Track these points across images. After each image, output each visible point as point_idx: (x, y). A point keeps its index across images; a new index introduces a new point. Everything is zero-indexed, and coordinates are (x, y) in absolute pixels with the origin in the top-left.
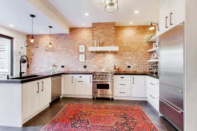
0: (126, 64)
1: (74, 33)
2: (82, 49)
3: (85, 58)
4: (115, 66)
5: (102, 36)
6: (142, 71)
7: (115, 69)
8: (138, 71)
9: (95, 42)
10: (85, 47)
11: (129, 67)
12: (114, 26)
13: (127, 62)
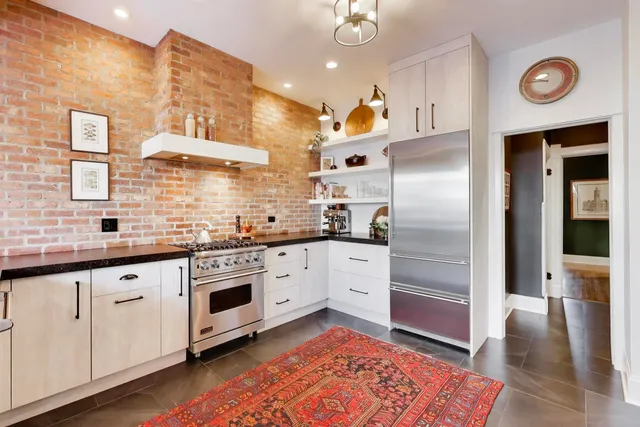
0: (263, 211)
2: (90, 135)
3: (110, 182)
4: (238, 218)
5: (210, 99)
6: (298, 230)
7: (239, 228)
8: (290, 230)
9: (185, 118)
10: (110, 128)
11: (272, 219)
12: (250, 78)
13: (268, 206)
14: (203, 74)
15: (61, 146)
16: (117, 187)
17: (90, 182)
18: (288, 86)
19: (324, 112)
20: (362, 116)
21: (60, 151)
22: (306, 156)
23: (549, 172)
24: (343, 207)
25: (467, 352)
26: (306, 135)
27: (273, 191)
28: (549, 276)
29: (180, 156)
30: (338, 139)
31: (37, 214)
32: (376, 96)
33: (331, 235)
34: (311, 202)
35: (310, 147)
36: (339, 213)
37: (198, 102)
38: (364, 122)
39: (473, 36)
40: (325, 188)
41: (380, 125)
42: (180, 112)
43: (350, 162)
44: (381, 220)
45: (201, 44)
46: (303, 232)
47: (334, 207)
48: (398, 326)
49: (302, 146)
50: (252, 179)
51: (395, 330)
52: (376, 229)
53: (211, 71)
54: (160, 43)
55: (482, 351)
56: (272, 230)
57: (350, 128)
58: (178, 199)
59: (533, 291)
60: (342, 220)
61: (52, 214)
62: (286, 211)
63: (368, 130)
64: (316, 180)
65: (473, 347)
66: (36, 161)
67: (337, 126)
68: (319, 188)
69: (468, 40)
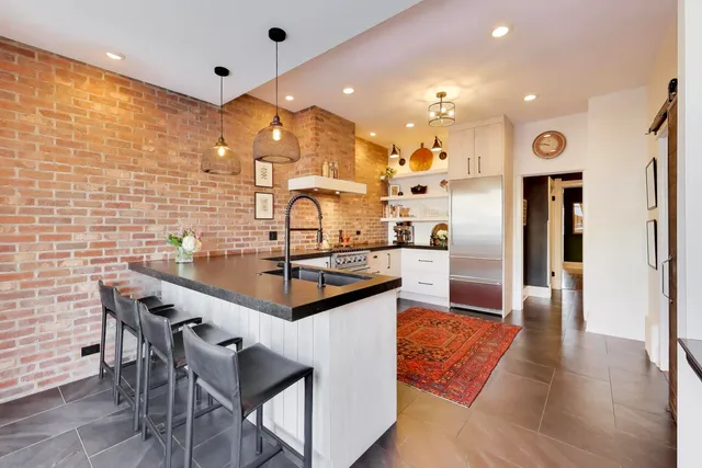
0: (353, 227)
1: (238, 111)
2: (264, 175)
3: (274, 207)
4: (341, 232)
5: (334, 150)
6: (374, 241)
7: (341, 239)
8: (370, 241)
9: (322, 164)
10: (273, 170)
11: (358, 233)
12: (354, 133)
13: (356, 223)
14: (330, 133)
15: (250, 183)
16: (276, 210)
17: (264, 206)
18: (373, 134)
19: (394, 152)
20: (423, 156)
21: (250, 186)
22: (378, 184)
23: (554, 198)
24: (409, 223)
25: (500, 316)
26: (380, 168)
27: (359, 212)
28: (553, 274)
29: (334, 191)
30: (404, 173)
31: (239, 228)
32: (436, 145)
33: (399, 245)
34: (383, 220)
35: (383, 178)
36: (406, 228)
37: (327, 153)
38: (424, 161)
39: (505, 117)
40: (394, 209)
41: (438, 165)
42: (319, 160)
43: (415, 190)
44: (440, 233)
45: (329, 113)
46: (377, 243)
47: (401, 224)
48: (454, 305)
49: (376, 177)
50: (347, 203)
51: (452, 308)
52: (435, 240)
53: (334, 130)
54: (302, 111)
55: (510, 316)
56: (359, 241)
57: (413, 163)
58: (307, 218)
59: (542, 283)
60: (407, 233)
61: (246, 228)
62: (367, 227)
63: (428, 168)
64: (386, 203)
65: (503, 313)
66: (239, 194)
67: (402, 162)
68: (388, 210)
69: (502, 119)
